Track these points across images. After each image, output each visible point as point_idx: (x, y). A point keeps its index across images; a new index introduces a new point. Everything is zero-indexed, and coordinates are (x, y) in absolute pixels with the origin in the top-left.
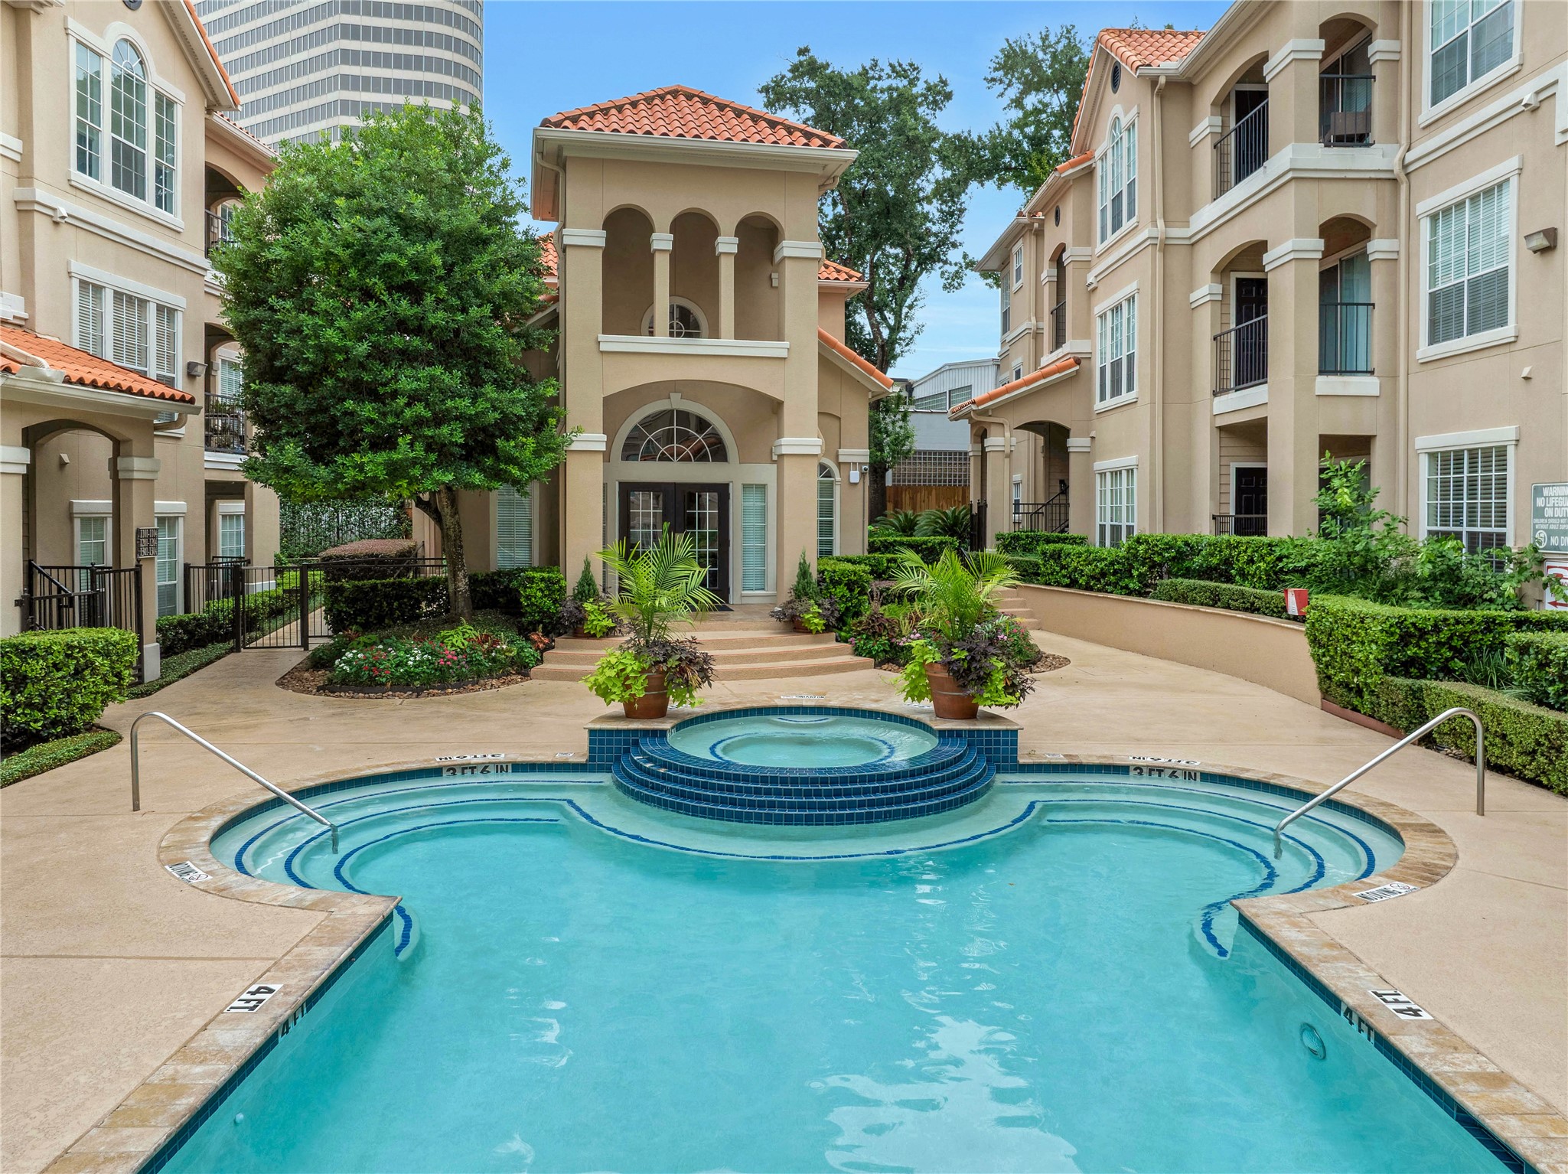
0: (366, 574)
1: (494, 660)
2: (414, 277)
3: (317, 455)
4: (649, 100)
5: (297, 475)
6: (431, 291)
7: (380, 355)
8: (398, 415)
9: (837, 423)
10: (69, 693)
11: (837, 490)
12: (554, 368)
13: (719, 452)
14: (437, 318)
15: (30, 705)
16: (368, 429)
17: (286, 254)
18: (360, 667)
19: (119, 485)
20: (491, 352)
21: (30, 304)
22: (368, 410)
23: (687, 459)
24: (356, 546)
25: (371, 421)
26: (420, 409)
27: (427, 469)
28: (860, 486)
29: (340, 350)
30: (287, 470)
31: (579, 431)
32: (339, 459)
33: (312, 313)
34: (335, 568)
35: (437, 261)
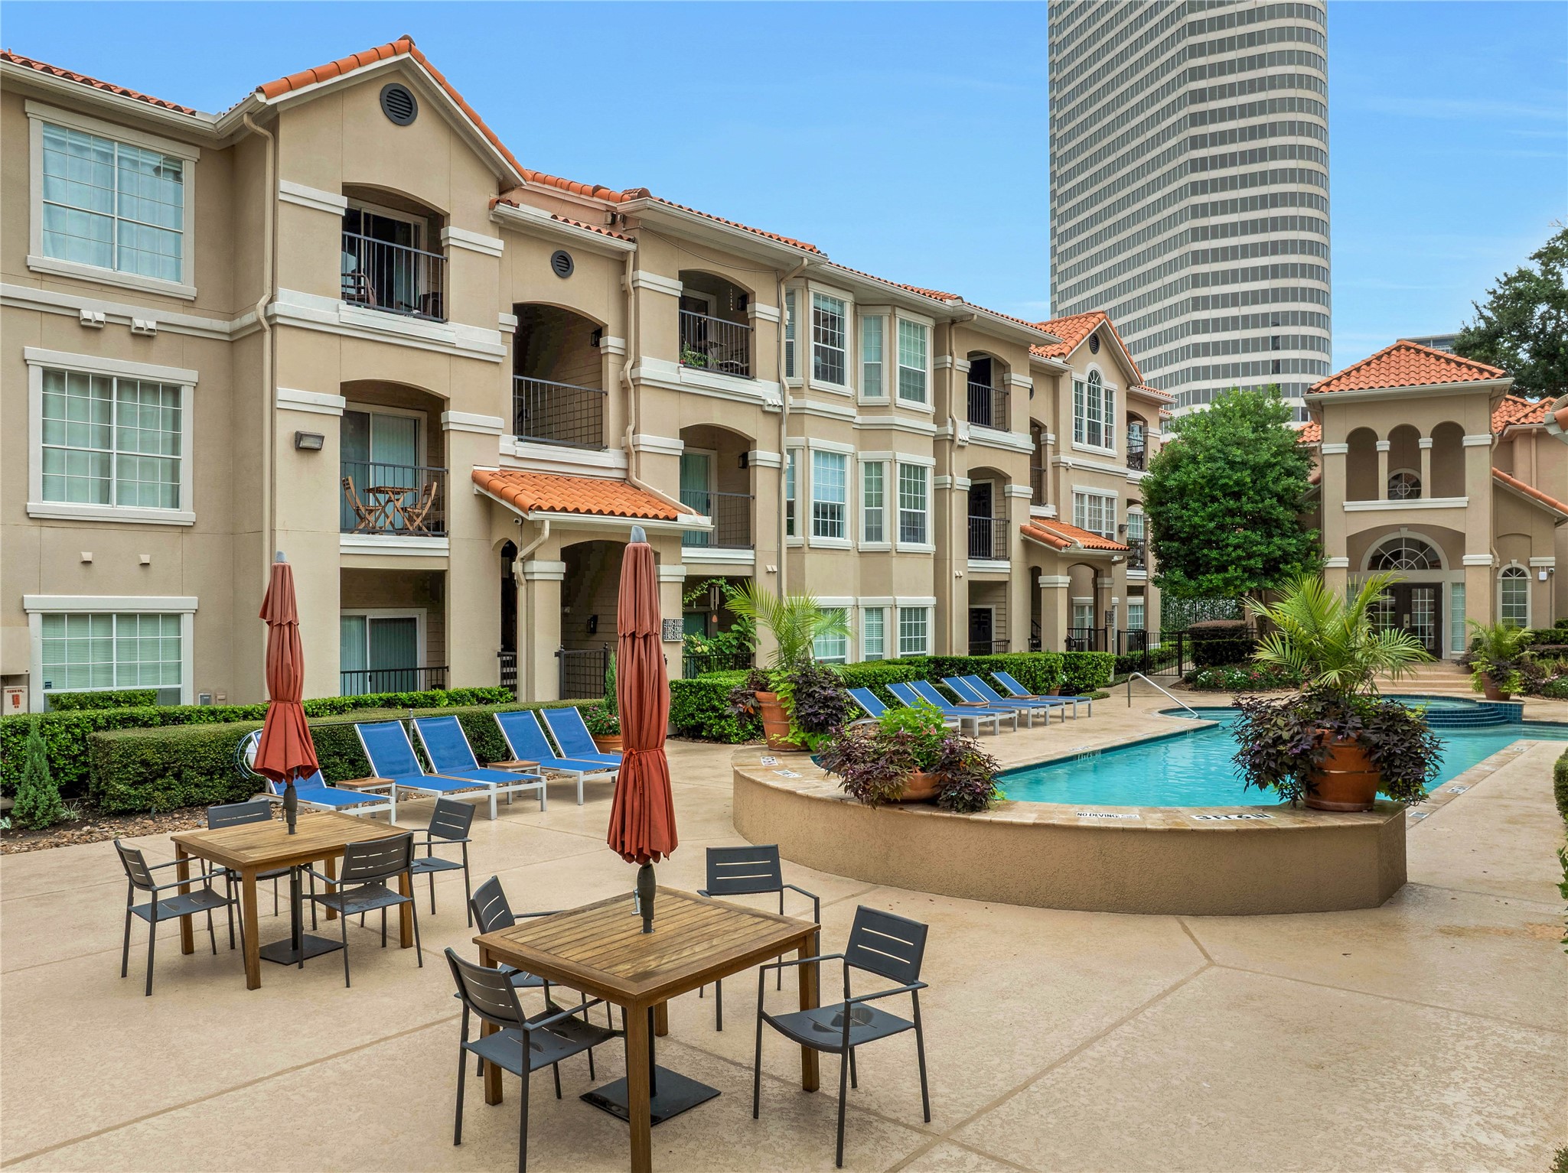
0: (1214, 637)
1: (1280, 679)
2: (1236, 489)
3: (1190, 575)
4: (1379, 358)
5: (1180, 585)
6: (1245, 495)
7: (1222, 527)
8: (1229, 555)
9: (1528, 540)
10: (1093, 674)
11: (1529, 586)
12: (1319, 523)
13: (1436, 565)
14: (1248, 507)
15: (1079, 678)
16: (1214, 563)
17: (1175, 483)
18: (1210, 679)
19: (1097, 592)
20: (1277, 520)
21: (1058, 509)
22: (1214, 554)
23: (1412, 568)
24: (1206, 623)
25: (1216, 559)
26: (1240, 552)
27: (1243, 581)
28: (1548, 582)
29: (1201, 526)
30: (1176, 583)
31: (1330, 557)
32: (1200, 577)
33: (1188, 510)
34: (1197, 634)
35: (1248, 480)
